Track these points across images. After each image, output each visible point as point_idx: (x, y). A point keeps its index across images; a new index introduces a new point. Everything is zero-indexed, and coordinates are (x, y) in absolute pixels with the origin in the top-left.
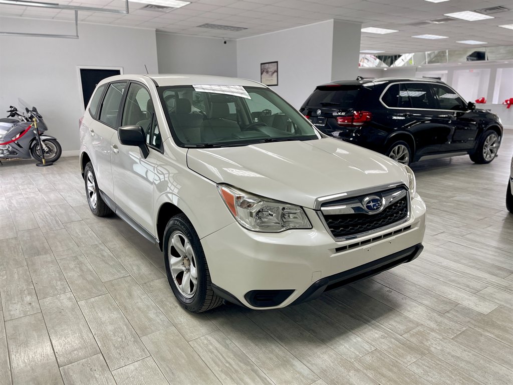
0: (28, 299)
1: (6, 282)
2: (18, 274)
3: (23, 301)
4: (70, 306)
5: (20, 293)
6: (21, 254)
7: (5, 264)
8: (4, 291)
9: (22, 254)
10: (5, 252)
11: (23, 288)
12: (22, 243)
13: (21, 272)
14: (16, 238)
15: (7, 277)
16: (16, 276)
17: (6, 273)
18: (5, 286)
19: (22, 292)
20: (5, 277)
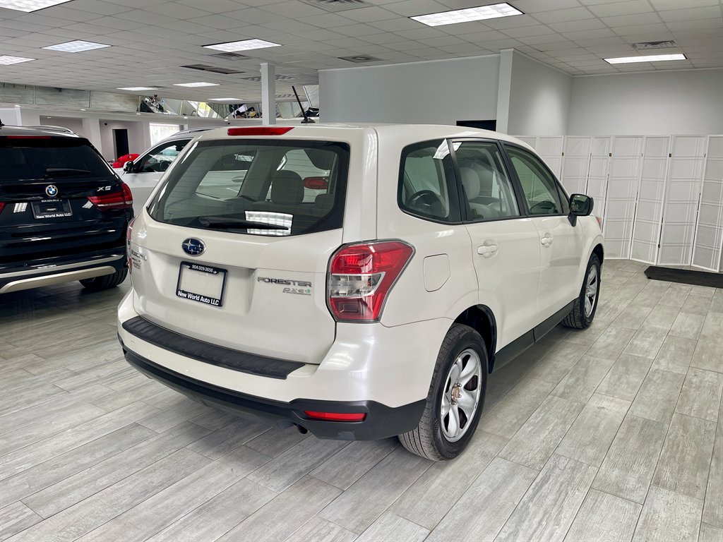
0: (694, 380)
1: (710, 405)
2: (692, 408)
3: (701, 382)
4: (663, 360)
5: (700, 387)
6: (671, 437)
7: (703, 431)
8: (717, 397)
9: (670, 435)
10: (694, 454)
11: (694, 391)
12: (654, 461)
13: (687, 408)
14: (657, 482)
15: (707, 410)
16: (696, 406)
17: (706, 417)
18: (714, 401)
19: (698, 388)
20: (709, 412)
